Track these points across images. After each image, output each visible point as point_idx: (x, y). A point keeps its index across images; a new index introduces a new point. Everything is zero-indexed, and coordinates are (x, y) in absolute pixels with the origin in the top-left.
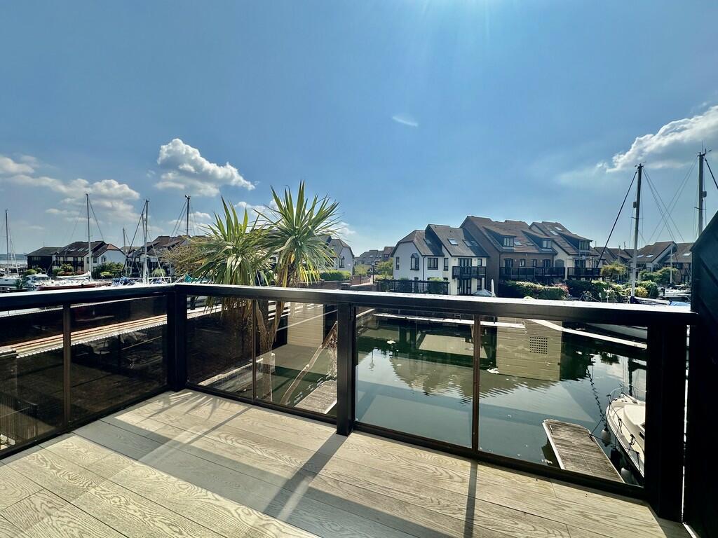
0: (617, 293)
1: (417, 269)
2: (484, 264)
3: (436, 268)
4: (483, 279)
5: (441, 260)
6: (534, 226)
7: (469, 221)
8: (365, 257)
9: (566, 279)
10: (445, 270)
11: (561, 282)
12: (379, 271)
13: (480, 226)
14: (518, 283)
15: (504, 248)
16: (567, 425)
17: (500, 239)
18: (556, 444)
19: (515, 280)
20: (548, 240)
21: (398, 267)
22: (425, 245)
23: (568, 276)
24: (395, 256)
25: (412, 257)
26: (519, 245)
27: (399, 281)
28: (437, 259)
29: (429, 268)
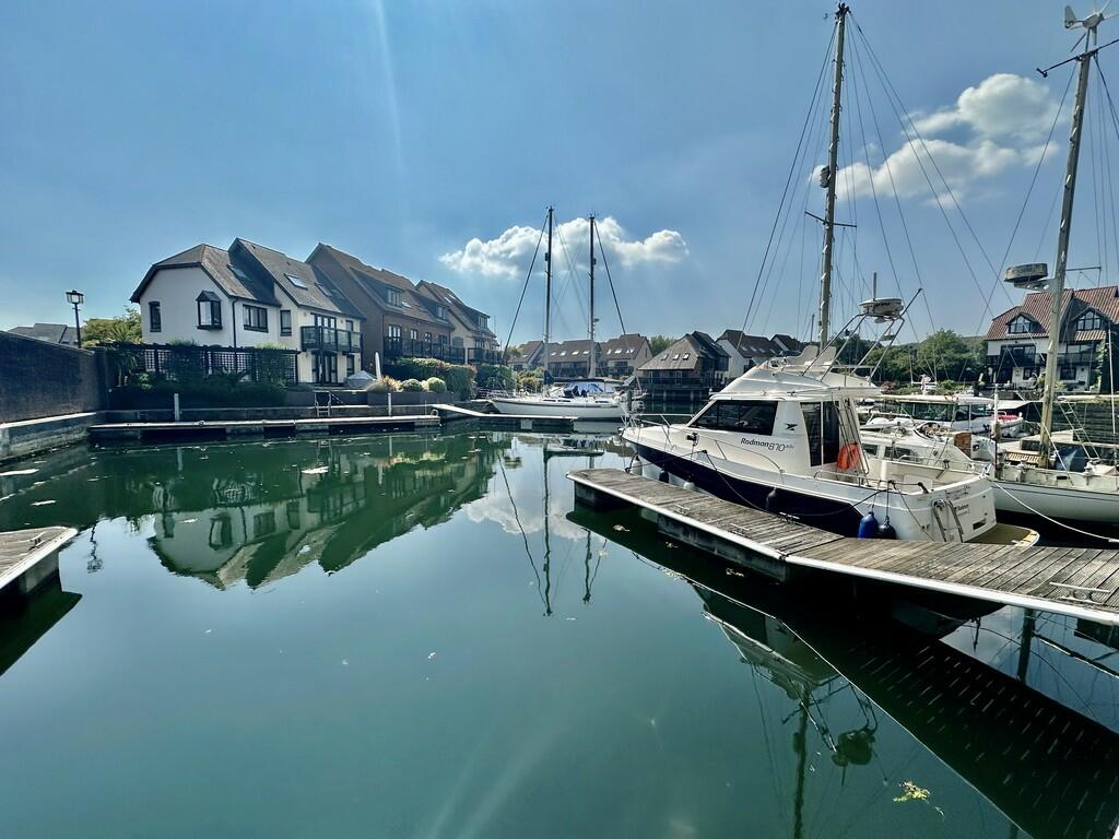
1: (216, 326)
2: (357, 330)
3: (265, 329)
4: (358, 356)
6: (423, 288)
7: (322, 253)
10: (283, 334)
13: (347, 266)
14: (415, 360)
15: (388, 306)
17: (381, 290)
19: (410, 356)
20: (442, 307)
22: (233, 278)
23: (468, 360)
24: (148, 298)
25: (202, 298)
28: (265, 310)
29: (247, 327)
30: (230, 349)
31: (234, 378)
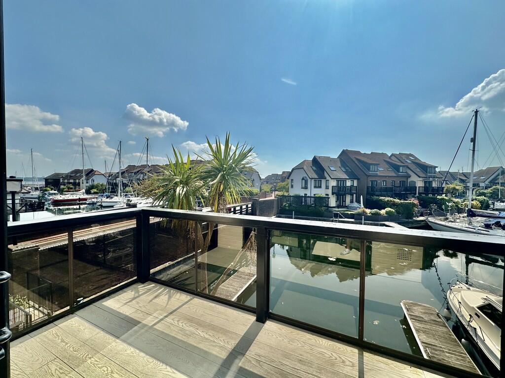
0: (457, 206)
1: (306, 188)
2: (355, 185)
3: (320, 187)
4: (355, 195)
5: (323, 182)
6: (393, 157)
7: (344, 153)
8: (269, 180)
9: (417, 195)
10: (326, 188)
11: (413, 197)
12: (279, 189)
13: (353, 157)
14: (381, 198)
15: (370, 172)
16: (420, 305)
17: (367, 166)
18: (411, 319)
19: (378, 196)
20: (403, 166)
21: (292, 186)
22: (312, 171)
23: (419, 193)
24: (291, 178)
25: (303, 179)
26: (382, 170)
27: (293, 196)
28: (321, 181)
29: (315, 187)
30: (309, 197)
31: (310, 206)
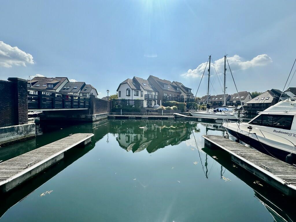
1: (129, 95)
2: (157, 95)
3: (137, 95)
4: (157, 101)
5: (140, 92)
6: (174, 83)
7: (151, 77)
10: (141, 96)
14: (170, 102)
15: (164, 88)
17: (163, 85)
21: (120, 96)
22: (133, 85)
23: (185, 101)
24: (119, 90)
25: (127, 90)
26: (169, 88)
27: (121, 100)
28: (138, 91)
29: (135, 95)
30: (131, 100)
31: (131, 106)
